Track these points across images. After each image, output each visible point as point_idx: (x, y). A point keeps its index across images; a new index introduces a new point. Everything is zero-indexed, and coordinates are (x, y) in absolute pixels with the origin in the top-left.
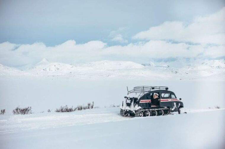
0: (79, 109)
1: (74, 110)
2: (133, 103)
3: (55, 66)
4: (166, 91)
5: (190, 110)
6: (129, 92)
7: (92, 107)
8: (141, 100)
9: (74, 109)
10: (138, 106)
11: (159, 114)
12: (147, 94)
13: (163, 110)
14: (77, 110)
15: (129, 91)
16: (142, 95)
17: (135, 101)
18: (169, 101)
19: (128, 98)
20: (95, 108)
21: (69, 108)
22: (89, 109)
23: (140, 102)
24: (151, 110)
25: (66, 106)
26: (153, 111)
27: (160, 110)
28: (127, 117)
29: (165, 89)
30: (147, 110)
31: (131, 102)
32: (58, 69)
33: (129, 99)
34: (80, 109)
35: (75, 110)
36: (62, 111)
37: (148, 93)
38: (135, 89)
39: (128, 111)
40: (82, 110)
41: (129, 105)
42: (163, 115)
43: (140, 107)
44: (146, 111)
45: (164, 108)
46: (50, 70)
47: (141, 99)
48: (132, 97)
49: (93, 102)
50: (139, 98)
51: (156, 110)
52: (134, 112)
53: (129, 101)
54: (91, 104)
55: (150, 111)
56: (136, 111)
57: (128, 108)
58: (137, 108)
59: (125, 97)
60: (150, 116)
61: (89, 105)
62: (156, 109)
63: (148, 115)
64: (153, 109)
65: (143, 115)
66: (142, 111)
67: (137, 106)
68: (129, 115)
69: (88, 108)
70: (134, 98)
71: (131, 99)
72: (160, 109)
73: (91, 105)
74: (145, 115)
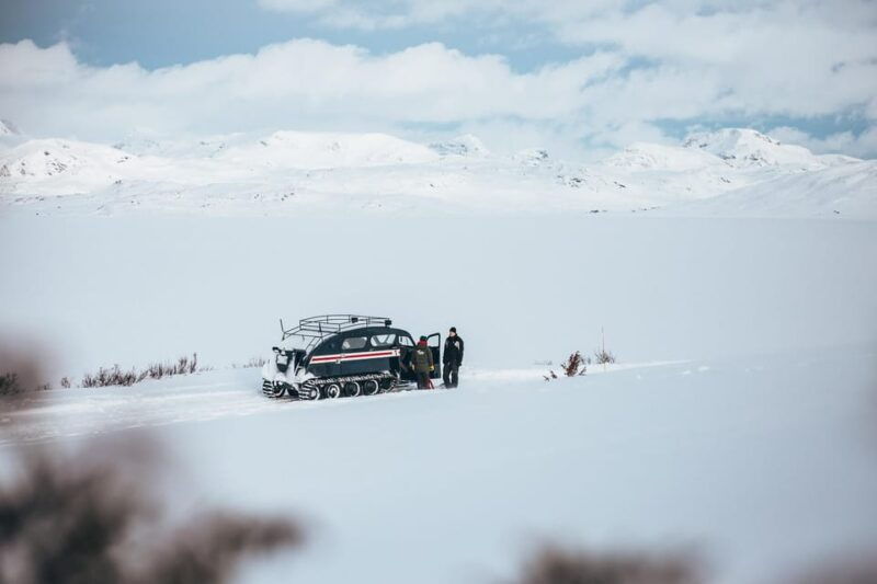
0: (153, 375)
1: (138, 377)
2: (292, 365)
3: (47, 154)
4: (386, 329)
5: (474, 374)
6: (285, 335)
7: (193, 370)
8: (314, 357)
9: (138, 374)
10: (306, 373)
11: (367, 390)
12: (330, 339)
13: (377, 380)
14: (148, 377)
15: (286, 330)
16: (317, 342)
17: (299, 358)
18: (394, 355)
19: (280, 351)
20: (201, 370)
21: (124, 371)
22: (182, 375)
23: (311, 362)
24: (341, 380)
25: (116, 366)
26: (347, 384)
27: (369, 381)
28: (280, 401)
29: (384, 325)
30: (329, 381)
31: (289, 362)
32: (61, 167)
33: (283, 353)
34: (157, 373)
35: (141, 379)
36: (104, 381)
37: (334, 337)
38: (304, 324)
39: (281, 384)
40: (163, 377)
41: (283, 368)
42: (378, 393)
43: (310, 376)
44: (327, 385)
45: (379, 374)
46: (23, 172)
47: (313, 353)
48: (291, 349)
49: (195, 355)
50: (308, 352)
51: (358, 382)
52: (297, 388)
53: (283, 360)
54: (190, 360)
55: (339, 384)
56: (300, 385)
57: (281, 378)
58: (304, 376)
59: (274, 349)
60: (340, 396)
61: (183, 362)
62: (358, 378)
63: (333, 395)
64: (348, 379)
65: (319, 395)
66: (318, 386)
67: (303, 371)
68: (286, 393)
69: (182, 371)
70: (295, 351)
71: (289, 354)
72: (366, 378)
73: (189, 363)
74: (324, 395)
